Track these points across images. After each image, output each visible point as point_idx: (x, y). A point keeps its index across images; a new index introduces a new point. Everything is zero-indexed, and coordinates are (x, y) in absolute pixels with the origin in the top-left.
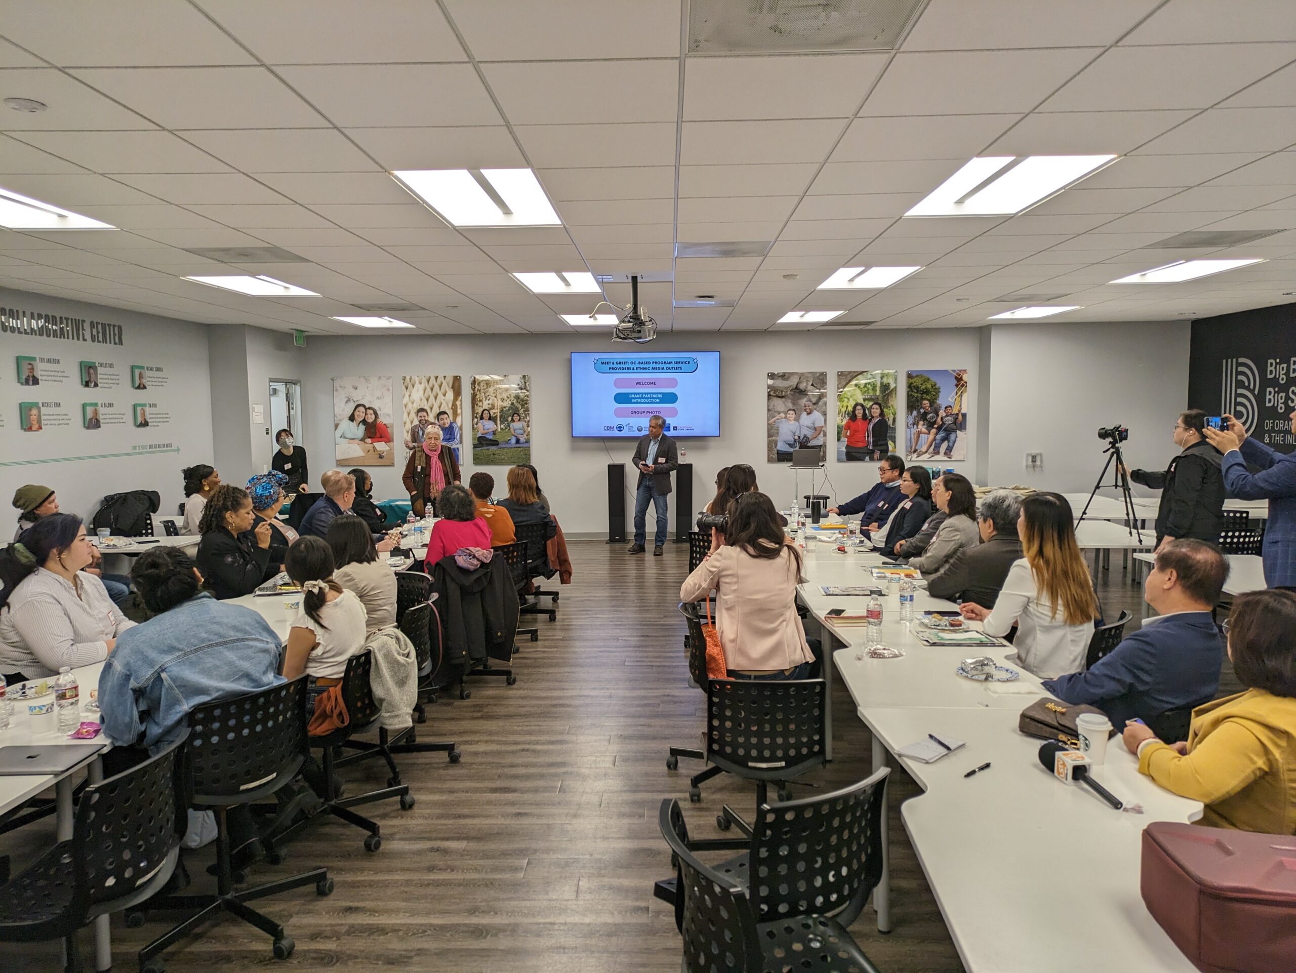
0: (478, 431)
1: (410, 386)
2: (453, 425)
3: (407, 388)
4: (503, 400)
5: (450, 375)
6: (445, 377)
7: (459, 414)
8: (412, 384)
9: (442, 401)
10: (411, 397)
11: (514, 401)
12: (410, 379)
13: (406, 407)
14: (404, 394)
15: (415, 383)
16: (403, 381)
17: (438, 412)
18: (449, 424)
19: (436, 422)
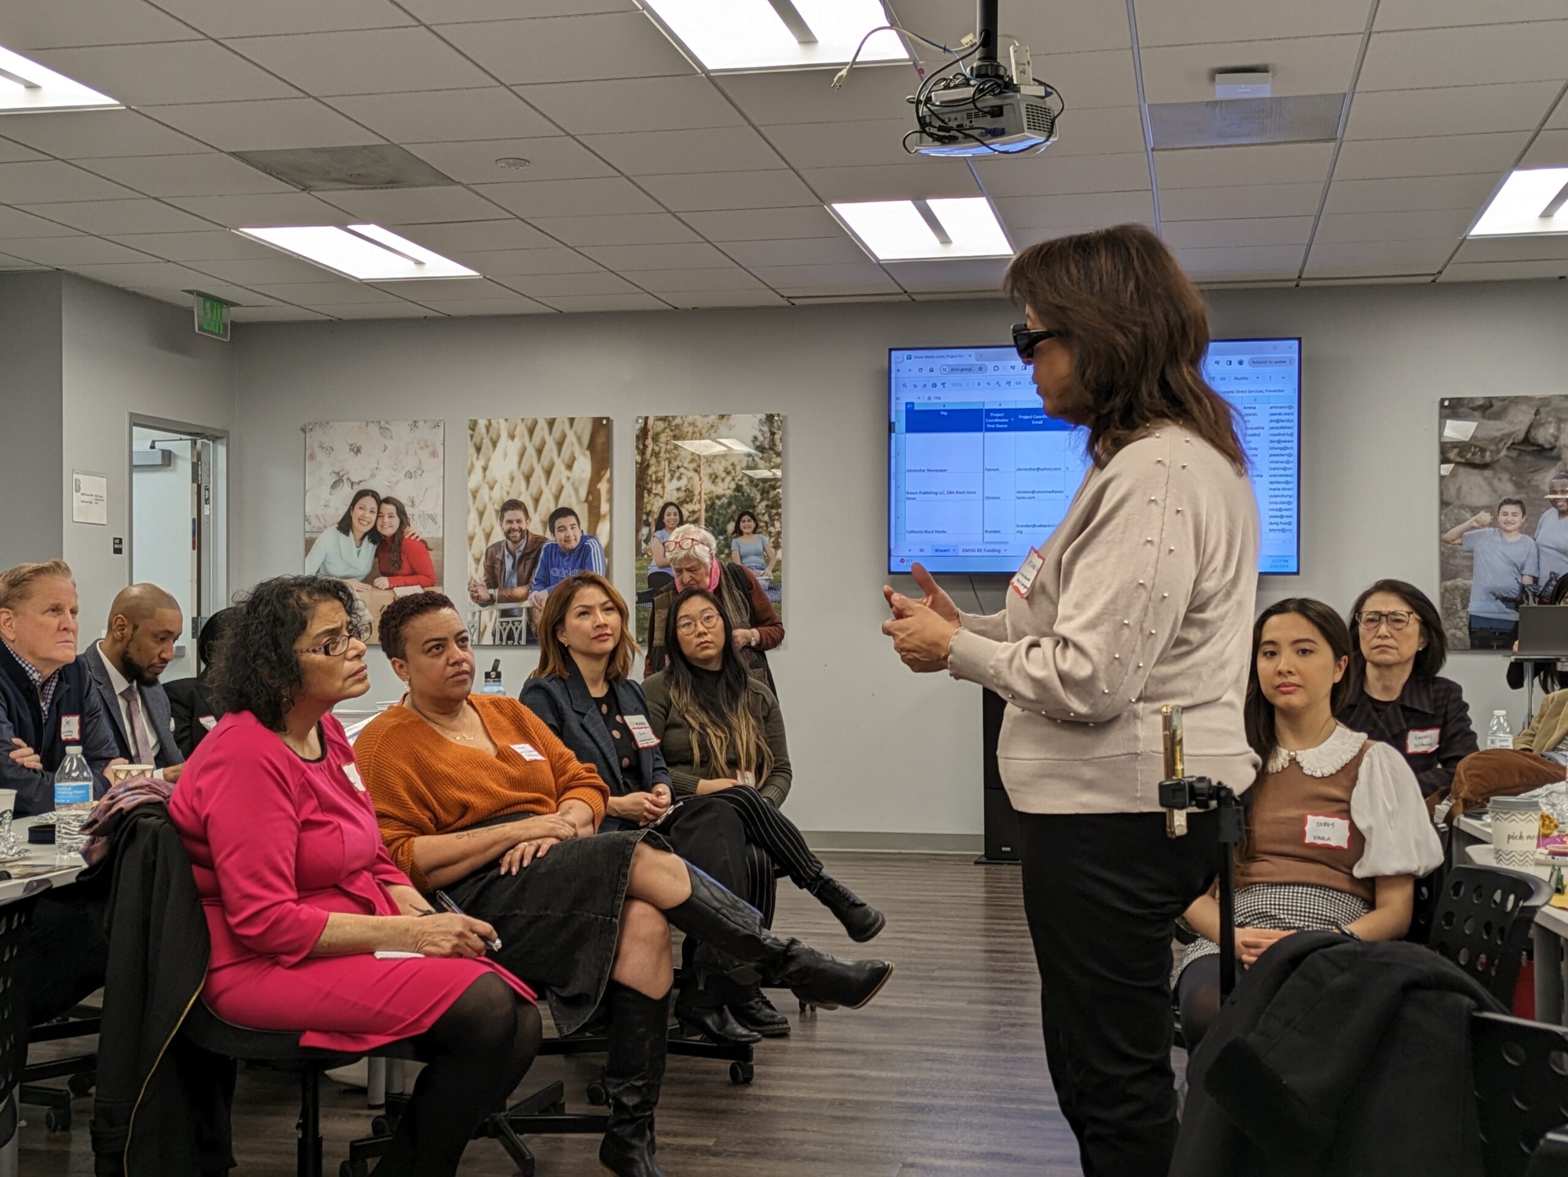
0: (650, 559)
1: (487, 442)
2: (590, 542)
3: (478, 449)
4: (714, 478)
5: (586, 414)
6: (572, 421)
7: (605, 516)
8: (491, 439)
9: (564, 481)
10: (487, 473)
11: (743, 483)
12: (488, 427)
13: (475, 497)
14: (472, 466)
15: (499, 436)
16: (471, 432)
17: (553, 509)
18: (579, 540)
19: (548, 535)
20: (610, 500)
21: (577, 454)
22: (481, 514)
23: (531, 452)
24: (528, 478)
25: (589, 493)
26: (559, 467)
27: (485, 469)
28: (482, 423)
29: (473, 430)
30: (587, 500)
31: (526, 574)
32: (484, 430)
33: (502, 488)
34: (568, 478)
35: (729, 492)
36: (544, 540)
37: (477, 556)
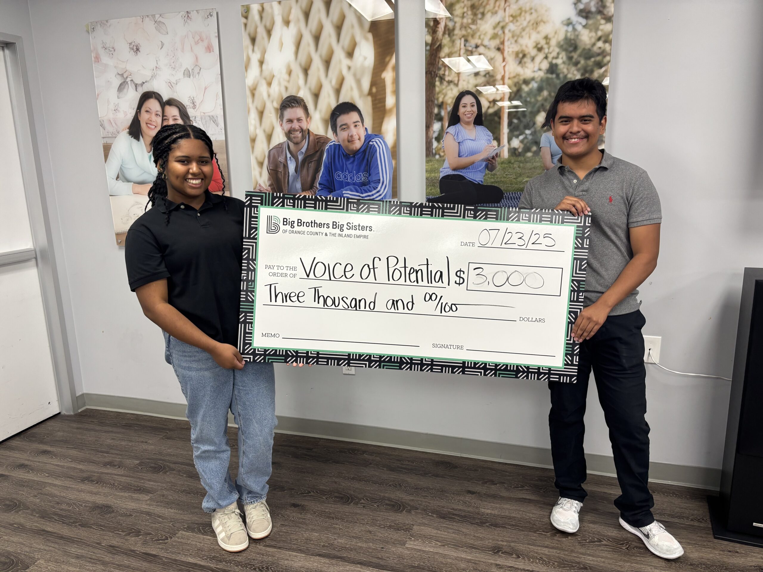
0: (442, 160)
1: (261, 32)
2: (375, 142)
3: (253, 40)
4: (521, 57)
7: (391, 110)
8: (265, 27)
9: (345, 72)
10: (264, 66)
11: (559, 61)
12: (262, 12)
13: (253, 95)
14: (249, 59)
15: (273, 23)
16: (244, 20)
17: (334, 105)
18: (363, 139)
19: (330, 134)
20: (396, 92)
21: (358, 38)
22: (261, 114)
23: (308, 39)
24: (306, 71)
25: (373, 84)
26: (339, 55)
27: (261, 63)
28: (255, 8)
29: (246, 18)
30: (370, 93)
31: (309, 179)
32: (257, 17)
33: (279, 84)
34: (349, 68)
35: (541, 74)
36: (327, 140)
37: (261, 160)
